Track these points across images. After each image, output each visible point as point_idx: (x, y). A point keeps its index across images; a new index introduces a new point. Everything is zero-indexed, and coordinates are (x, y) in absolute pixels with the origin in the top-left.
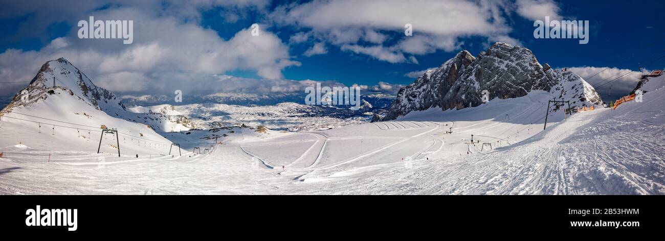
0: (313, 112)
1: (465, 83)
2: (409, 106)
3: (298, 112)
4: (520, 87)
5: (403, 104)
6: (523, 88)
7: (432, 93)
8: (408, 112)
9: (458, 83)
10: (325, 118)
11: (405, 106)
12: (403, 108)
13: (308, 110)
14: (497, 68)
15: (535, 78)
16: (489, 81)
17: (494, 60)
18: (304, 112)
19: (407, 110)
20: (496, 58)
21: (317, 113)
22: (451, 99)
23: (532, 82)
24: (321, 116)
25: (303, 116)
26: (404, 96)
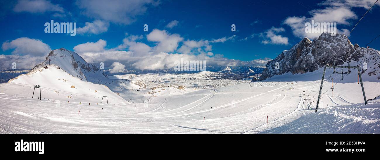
0: (220, 76)
1: (305, 57)
2: (273, 72)
3: (211, 77)
4: (340, 59)
5: (269, 71)
6: (341, 60)
7: (287, 64)
8: (273, 75)
9: (302, 58)
10: (227, 80)
11: (271, 72)
12: (270, 73)
13: (217, 76)
14: (325, 47)
15: (349, 53)
16: (320, 55)
17: (323, 43)
18: (215, 76)
19: (272, 74)
20: (325, 41)
21: (222, 77)
22: (297, 67)
23: (347, 56)
24: (224, 79)
25: (214, 79)
26: (270, 66)
